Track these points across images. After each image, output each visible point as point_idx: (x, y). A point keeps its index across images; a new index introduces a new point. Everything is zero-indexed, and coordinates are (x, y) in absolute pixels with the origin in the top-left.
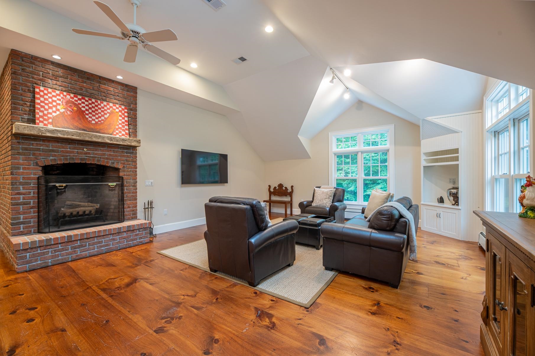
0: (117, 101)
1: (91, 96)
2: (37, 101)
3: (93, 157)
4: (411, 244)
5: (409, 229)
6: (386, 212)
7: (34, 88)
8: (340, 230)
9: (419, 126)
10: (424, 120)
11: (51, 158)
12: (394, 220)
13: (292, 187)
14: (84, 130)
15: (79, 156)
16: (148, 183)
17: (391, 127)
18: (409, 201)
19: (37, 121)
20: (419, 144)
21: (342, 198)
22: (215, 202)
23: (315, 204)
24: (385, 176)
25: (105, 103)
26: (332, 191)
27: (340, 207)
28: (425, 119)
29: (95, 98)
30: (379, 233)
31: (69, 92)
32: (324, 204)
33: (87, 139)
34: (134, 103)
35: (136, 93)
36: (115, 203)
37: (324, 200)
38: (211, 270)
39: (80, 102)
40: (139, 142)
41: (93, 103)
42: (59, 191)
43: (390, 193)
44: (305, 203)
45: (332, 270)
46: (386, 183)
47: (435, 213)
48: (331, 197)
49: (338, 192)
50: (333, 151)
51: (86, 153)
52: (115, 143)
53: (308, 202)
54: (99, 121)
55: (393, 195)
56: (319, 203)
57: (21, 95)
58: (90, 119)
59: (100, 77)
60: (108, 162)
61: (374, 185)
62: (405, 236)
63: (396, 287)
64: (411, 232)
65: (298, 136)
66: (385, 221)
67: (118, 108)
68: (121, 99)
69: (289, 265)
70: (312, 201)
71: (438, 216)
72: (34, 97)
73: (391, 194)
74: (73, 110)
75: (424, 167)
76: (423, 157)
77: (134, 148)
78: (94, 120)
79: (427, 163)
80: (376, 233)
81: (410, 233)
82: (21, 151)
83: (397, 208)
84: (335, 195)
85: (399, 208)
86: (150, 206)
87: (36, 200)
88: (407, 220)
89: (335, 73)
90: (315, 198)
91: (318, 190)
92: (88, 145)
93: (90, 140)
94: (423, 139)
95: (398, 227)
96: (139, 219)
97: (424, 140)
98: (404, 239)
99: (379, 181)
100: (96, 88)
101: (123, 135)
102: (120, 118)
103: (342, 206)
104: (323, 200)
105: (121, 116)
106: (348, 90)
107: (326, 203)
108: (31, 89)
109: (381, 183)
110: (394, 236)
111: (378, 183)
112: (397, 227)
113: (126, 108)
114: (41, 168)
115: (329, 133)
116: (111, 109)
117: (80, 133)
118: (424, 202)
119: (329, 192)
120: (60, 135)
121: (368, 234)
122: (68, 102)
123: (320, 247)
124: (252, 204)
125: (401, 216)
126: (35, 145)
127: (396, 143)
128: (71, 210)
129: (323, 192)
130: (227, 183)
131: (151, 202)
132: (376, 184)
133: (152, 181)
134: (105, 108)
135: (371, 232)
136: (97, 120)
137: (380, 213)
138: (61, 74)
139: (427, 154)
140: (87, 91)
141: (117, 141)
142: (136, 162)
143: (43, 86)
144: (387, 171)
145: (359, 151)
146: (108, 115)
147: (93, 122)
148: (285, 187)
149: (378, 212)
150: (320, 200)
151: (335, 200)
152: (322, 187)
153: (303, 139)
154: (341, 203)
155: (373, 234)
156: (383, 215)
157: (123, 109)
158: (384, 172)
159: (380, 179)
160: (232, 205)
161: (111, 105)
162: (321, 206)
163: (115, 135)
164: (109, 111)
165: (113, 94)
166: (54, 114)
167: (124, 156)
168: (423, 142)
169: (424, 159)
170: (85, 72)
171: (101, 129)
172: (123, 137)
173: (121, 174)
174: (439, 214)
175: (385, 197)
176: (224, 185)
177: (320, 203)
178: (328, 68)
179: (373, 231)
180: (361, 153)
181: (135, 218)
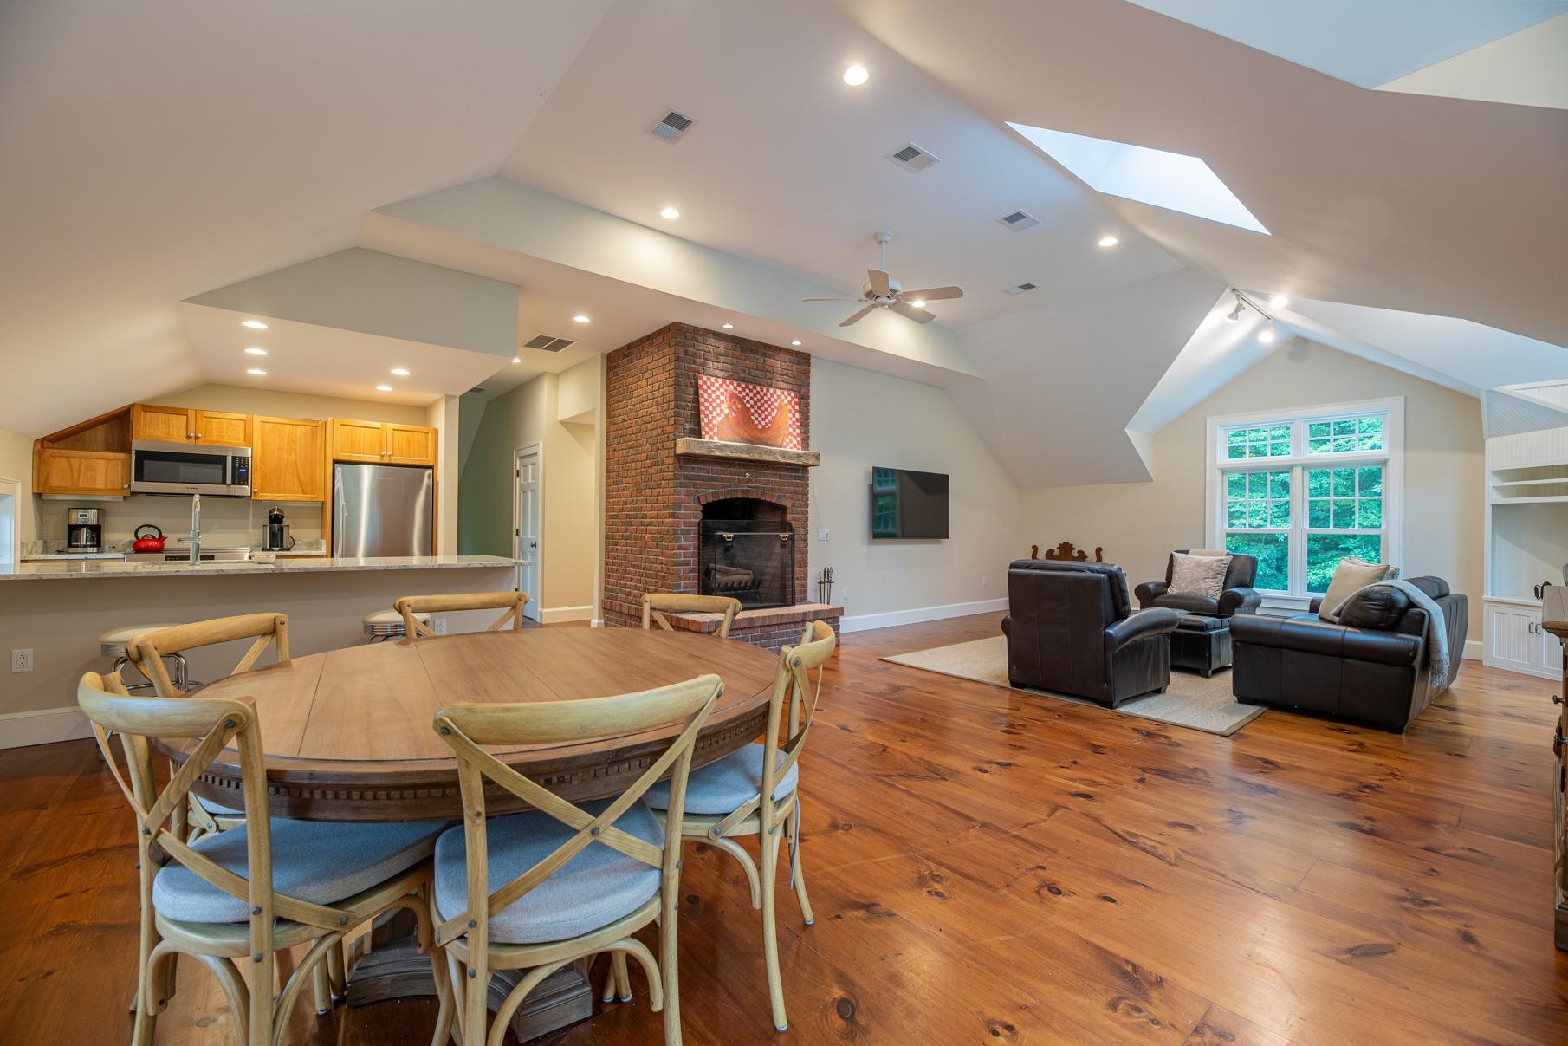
0: (785, 385)
1: (756, 382)
2: (702, 400)
3: (755, 487)
4: (1434, 657)
5: (1431, 628)
6: (1377, 596)
7: (696, 380)
8: (1277, 627)
9: (1478, 401)
10: (1490, 392)
11: (712, 490)
12: (1396, 611)
13: (1099, 550)
14: (751, 442)
15: (740, 486)
16: (822, 535)
17: (1396, 404)
18: (1439, 585)
19: (703, 433)
20: (1478, 447)
21: (1248, 580)
22: (1026, 568)
23: (1176, 591)
24: (1373, 526)
25: (771, 391)
26: (1222, 560)
27: (1247, 599)
28: (1495, 389)
29: (759, 385)
30: (1364, 633)
31: (732, 379)
32: (1203, 591)
33: (757, 457)
34: (805, 384)
35: (809, 365)
36: (773, 571)
37: (1201, 582)
38: (1014, 684)
39: (744, 394)
40: (817, 457)
41: (758, 393)
42: (727, 545)
43: (1389, 566)
44: (1151, 586)
45: (1253, 702)
46: (1377, 551)
47: (1526, 622)
48: (1219, 576)
49: (1237, 565)
50: (1218, 463)
51: (748, 481)
52: (788, 461)
53: (1158, 585)
54: (767, 424)
55: (1397, 570)
56: (1187, 587)
57: (684, 392)
58: (756, 422)
59: (766, 346)
60: (772, 496)
61: (1330, 553)
62: (1421, 640)
63: (1397, 730)
64: (1435, 633)
65: (1126, 430)
66: (1374, 612)
67: (786, 397)
68: (790, 380)
69: (1158, 691)
70: (1169, 582)
71: (1533, 630)
72: (697, 393)
73: (1391, 569)
74: (737, 408)
75: (1493, 506)
76: (1491, 482)
77: (804, 468)
78: (760, 423)
79: (1504, 497)
80: (1356, 633)
81: (1431, 636)
82: (682, 481)
83: (1402, 588)
84: (1231, 572)
85: (1407, 590)
86: (826, 578)
87: (697, 559)
88: (1425, 613)
89: (1242, 296)
90: (1175, 577)
91: (1183, 559)
92: (751, 467)
93: (760, 458)
94: (1490, 436)
95: (1404, 623)
96: (810, 603)
97: (1495, 439)
98: (1416, 643)
99: (1350, 543)
100: (760, 366)
101: (795, 446)
102: (790, 415)
103: (1253, 597)
104: (1198, 582)
105: (790, 411)
106: (1270, 322)
107: (1208, 588)
108: (693, 381)
109: (1357, 548)
110: (1396, 638)
111: (1343, 549)
112: (1402, 623)
113: (796, 396)
114: (701, 508)
115: (1208, 421)
116: (779, 400)
117: (749, 448)
118: (1492, 595)
119: (1215, 564)
120: (728, 453)
121: (1339, 635)
122: (733, 396)
123: (1210, 672)
124: (1111, 571)
125: (1411, 604)
126: (696, 470)
127: (1410, 442)
128: (726, 578)
129: (1198, 564)
130: (948, 538)
131: (828, 572)
132: (1334, 553)
133: (827, 531)
134: (772, 400)
135: (1345, 631)
136: (763, 423)
137: (1365, 597)
138: (723, 351)
139: (1501, 474)
140: (749, 374)
141: (791, 458)
142: (806, 494)
143: (705, 374)
144: (1380, 512)
145: (1296, 465)
146: (776, 411)
147: (760, 427)
148: (1079, 552)
149: (1360, 596)
150: (1191, 582)
151: (1230, 582)
152: (1192, 550)
153: (1136, 435)
154: (1248, 590)
155: (1348, 636)
156: (1373, 600)
157: (793, 398)
158: (1369, 515)
159: (1354, 537)
160: (1069, 574)
161: (778, 392)
162: (1193, 595)
163: (785, 447)
164: (776, 404)
165: (780, 372)
166: (719, 419)
167: (792, 484)
168: (1491, 444)
169: (1494, 487)
170: (749, 341)
171: (769, 439)
172: (795, 450)
173: (789, 517)
174: (1535, 624)
175: (1376, 572)
176: (940, 543)
177: (1191, 588)
178: (1228, 290)
179: (1349, 629)
180: (1300, 469)
181: (804, 600)
